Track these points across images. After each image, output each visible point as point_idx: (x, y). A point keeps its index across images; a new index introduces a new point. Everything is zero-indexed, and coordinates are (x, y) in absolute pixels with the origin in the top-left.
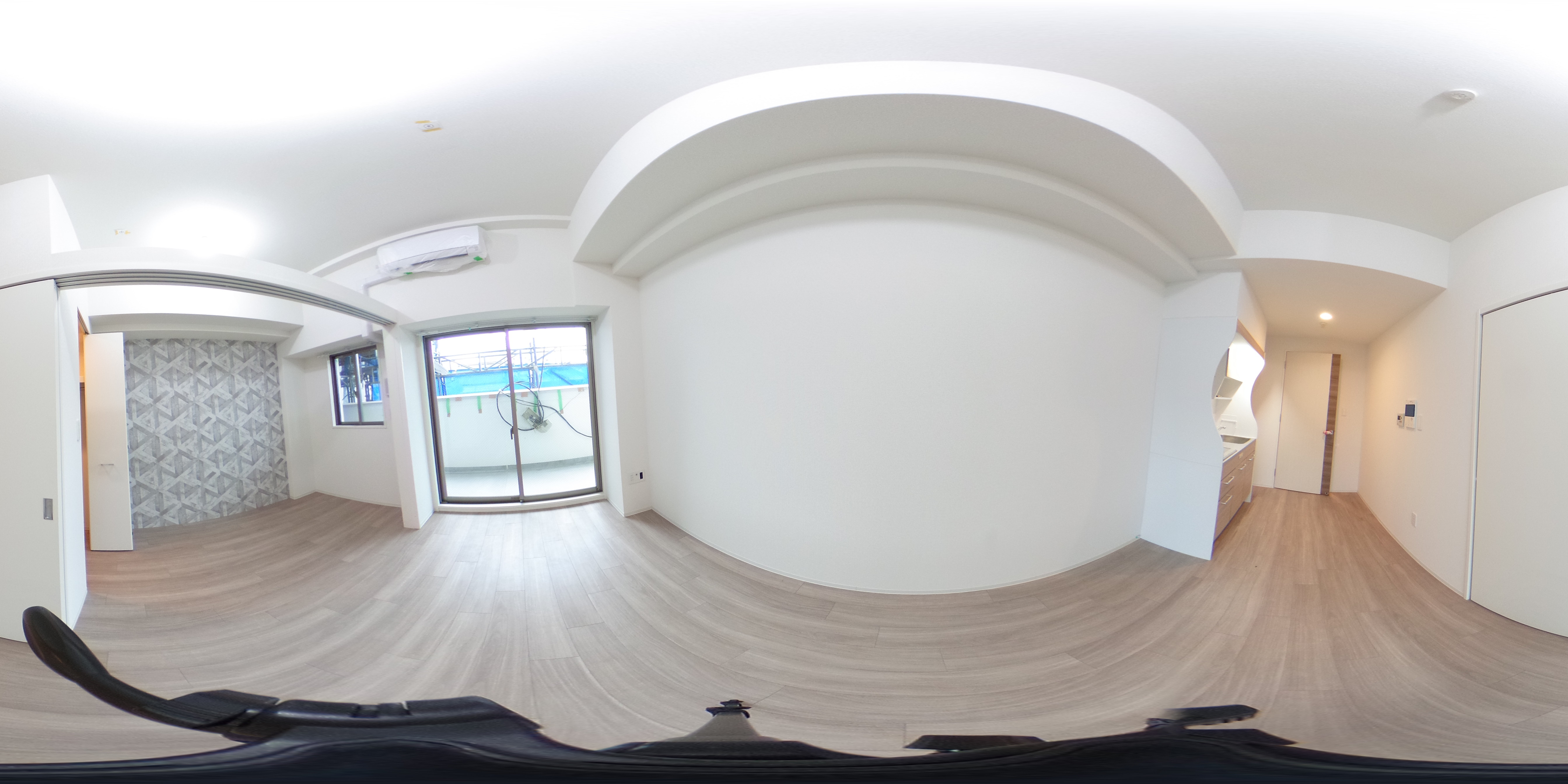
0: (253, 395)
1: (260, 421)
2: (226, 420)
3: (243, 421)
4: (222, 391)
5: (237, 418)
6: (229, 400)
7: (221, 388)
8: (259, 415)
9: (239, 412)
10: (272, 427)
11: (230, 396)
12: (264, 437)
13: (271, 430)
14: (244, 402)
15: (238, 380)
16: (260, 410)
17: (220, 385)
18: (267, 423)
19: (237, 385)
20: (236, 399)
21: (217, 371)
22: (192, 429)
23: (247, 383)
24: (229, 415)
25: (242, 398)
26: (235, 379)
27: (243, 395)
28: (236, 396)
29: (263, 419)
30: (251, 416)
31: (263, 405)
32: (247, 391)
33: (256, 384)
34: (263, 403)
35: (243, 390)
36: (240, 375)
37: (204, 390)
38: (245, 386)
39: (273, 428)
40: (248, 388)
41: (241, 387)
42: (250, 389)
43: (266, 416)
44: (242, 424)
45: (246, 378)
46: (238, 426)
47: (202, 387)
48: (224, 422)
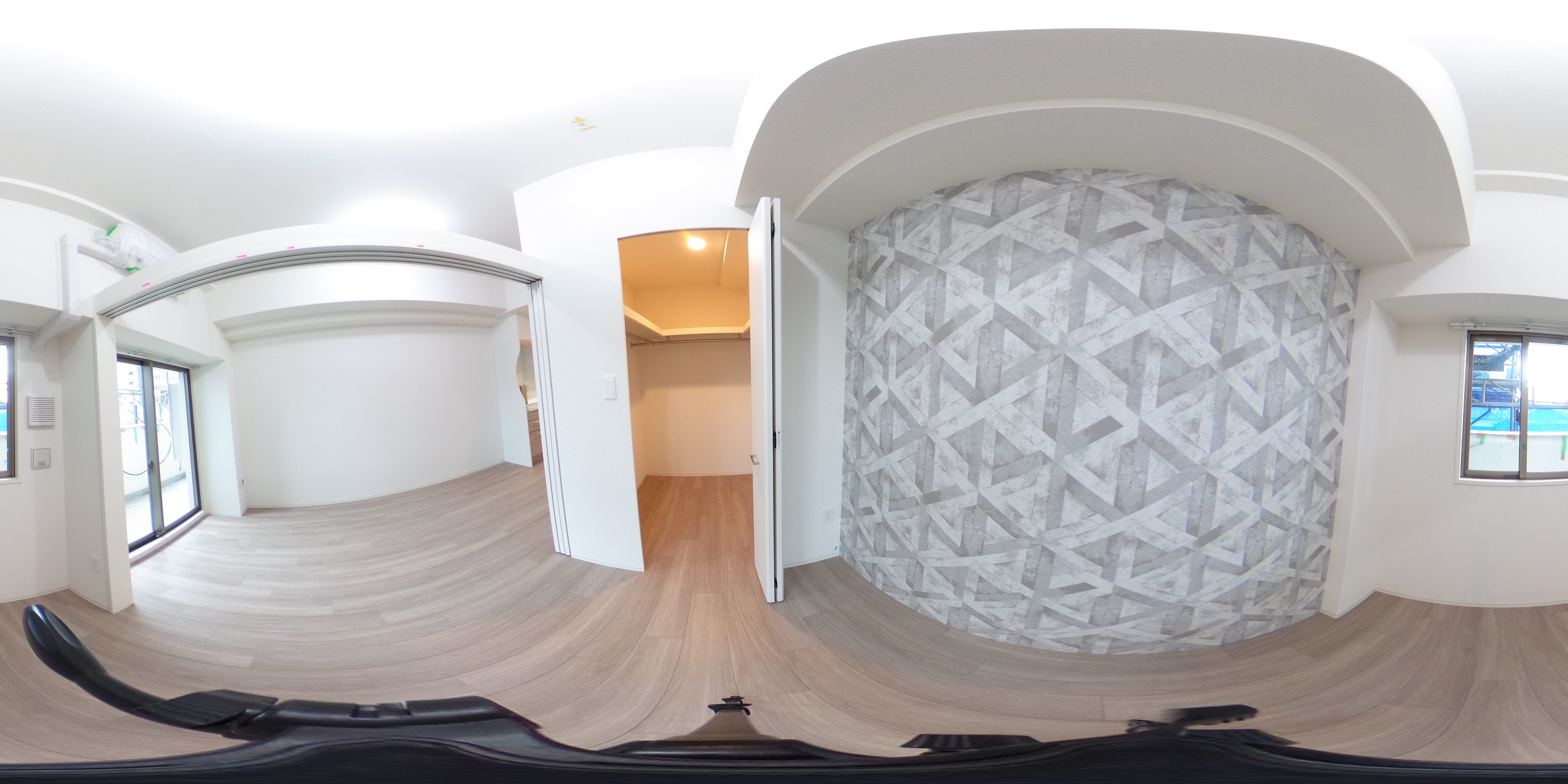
0: (1288, 371)
1: (1290, 455)
2: (1177, 442)
3: (1240, 451)
4: (1184, 329)
5: (1219, 439)
6: (1203, 368)
7: (1185, 315)
8: (1292, 437)
9: (1231, 418)
10: (1317, 473)
11: (1210, 355)
12: (1290, 503)
13: (1312, 482)
14: (1255, 388)
15: (1251, 310)
16: (1296, 423)
17: (1179, 305)
18: (1306, 462)
19: (1242, 323)
20: (1231, 370)
21: (1178, 256)
22: (1035, 449)
23: (1277, 330)
24: (1194, 425)
25: (1251, 374)
26: (1243, 302)
27: (1256, 364)
28: (1232, 359)
29: (1299, 451)
30: (1267, 437)
31: (1306, 409)
32: (1272, 353)
33: (1301, 342)
34: (1307, 402)
35: (1259, 345)
36: (1261, 297)
37: (1108, 312)
38: (1268, 334)
39: (1317, 476)
40: (1278, 346)
41: (1254, 336)
42: (1283, 350)
43: (1309, 442)
44: (1234, 462)
45: (1277, 312)
46: (1219, 466)
47: (1105, 300)
48: (1170, 446)
